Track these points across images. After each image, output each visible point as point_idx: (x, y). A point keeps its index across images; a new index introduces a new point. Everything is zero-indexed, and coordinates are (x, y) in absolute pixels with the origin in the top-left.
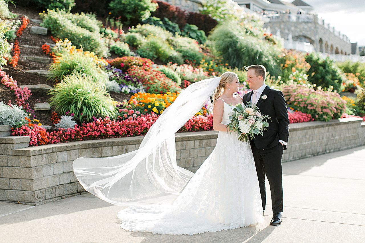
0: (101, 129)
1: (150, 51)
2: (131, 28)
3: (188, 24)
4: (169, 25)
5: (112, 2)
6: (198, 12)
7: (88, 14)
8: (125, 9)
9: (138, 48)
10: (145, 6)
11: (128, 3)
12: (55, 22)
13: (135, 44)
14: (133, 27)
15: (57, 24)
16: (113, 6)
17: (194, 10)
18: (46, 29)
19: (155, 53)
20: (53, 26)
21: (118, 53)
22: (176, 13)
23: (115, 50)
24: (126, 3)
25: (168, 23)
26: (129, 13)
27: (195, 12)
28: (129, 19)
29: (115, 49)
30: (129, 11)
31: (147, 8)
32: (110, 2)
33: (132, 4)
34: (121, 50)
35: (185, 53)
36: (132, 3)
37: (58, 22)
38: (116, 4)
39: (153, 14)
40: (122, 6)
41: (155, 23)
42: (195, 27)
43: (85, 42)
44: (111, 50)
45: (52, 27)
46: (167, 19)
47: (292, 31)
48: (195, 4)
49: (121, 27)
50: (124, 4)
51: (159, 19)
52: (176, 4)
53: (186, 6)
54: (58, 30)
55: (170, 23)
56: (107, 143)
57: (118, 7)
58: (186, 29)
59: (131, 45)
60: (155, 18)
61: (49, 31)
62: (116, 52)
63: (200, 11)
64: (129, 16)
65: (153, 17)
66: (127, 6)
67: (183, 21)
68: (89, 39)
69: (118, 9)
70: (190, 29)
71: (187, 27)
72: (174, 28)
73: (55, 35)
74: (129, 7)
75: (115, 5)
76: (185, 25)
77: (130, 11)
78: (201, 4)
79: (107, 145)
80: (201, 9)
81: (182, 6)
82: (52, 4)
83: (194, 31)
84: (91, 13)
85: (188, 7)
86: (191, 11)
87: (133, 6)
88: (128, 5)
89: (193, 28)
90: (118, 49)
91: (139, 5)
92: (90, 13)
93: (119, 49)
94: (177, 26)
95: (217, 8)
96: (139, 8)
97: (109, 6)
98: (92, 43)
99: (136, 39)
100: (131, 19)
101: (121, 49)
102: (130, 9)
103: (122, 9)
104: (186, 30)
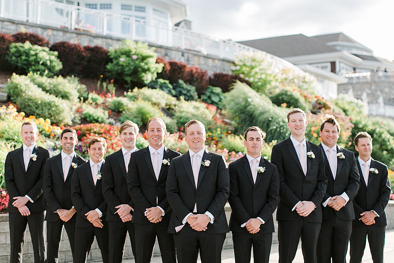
0: (5, 202)
1: (135, 117)
2: (127, 92)
3: (211, 87)
4: (183, 88)
5: (110, 64)
6: (230, 73)
7: (68, 78)
8: (124, 71)
9: (122, 114)
10: (146, 67)
11: (127, 64)
12: (16, 87)
13: (121, 110)
14: (130, 90)
15: (18, 89)
16: (111, 68)
17: (224, 70)
18: (6, 95)
19: (140, 119)
20: (14, 91)
21: (90, 119)
22: (196, 75)
23: (87, 117)
24: (124, 64)
25: (181, 86)
26: (127, 75)
27: (224, 73)
28: (129, 81)
29: (87, 115)
30: (127, 73)
31: (148, 70)
32: (107, 64)
33: (132, 66)
34: (93, 117)
35: (185, 120)
36: (132, 64)
37: (19, 86)
38: (114, 65)
39: (160, 76)
40: (120, 68)
41: (162, 87)
42: (218, 90)
43: (44, 108)
44: (83, 116)
45: (12, 93)
46: (181, 82)
47: (386, 93)
48: (225, 63)
49: (114, 91)
50: (122, 66)
51: (167, 82)
52: (199, 64)
53: (212, 66)
54: (18, 95)
55: (185, 85)
56: (4, 218)
57: (116, 68)
58: (209, 92)
59: (117, 110)
60: (161, 81)
61: (9, 97)
62: (88, 119)
63: (233, 71)
64: (128, 79)
65: (160, 78)
66: (125, 68)
67: (204, 83)
68: (50, 104)
69: (116, 71)
70: (212, 92)
71: (209, 90)
72: (189, 91)
73: (14, 101)
74: (127, 69)
75: (112, 68)
76: (208, 88)
77: (129, 73)
78: (233, 63)
79: (4, 220)
80: (234, 68)
81: (208, 66)
82: (33, 67)
83: (218, 95)
84: (73, 76)
85: (216, 67)
86: (218, 72)
87: (132, 68)
88: (127, 66)
89: (214, 91)
90: (90, 116)
91: (140, 67)
92: (71, 76)
93: (92, 116)
94: (193, 89)
95: (252, 68)
96: (140, 69)
97: (107, 68)
98: (54, 109)
99: (122, 104)
100: (131, 81)
101: (94, 115)
102: (128, 71)
103: (120, 71)
104: (208, 94)
